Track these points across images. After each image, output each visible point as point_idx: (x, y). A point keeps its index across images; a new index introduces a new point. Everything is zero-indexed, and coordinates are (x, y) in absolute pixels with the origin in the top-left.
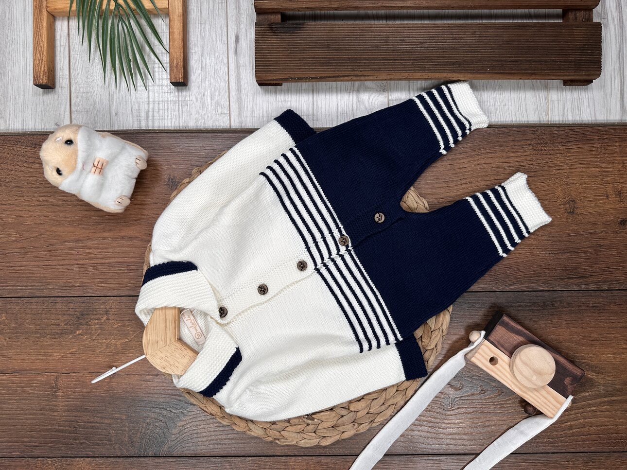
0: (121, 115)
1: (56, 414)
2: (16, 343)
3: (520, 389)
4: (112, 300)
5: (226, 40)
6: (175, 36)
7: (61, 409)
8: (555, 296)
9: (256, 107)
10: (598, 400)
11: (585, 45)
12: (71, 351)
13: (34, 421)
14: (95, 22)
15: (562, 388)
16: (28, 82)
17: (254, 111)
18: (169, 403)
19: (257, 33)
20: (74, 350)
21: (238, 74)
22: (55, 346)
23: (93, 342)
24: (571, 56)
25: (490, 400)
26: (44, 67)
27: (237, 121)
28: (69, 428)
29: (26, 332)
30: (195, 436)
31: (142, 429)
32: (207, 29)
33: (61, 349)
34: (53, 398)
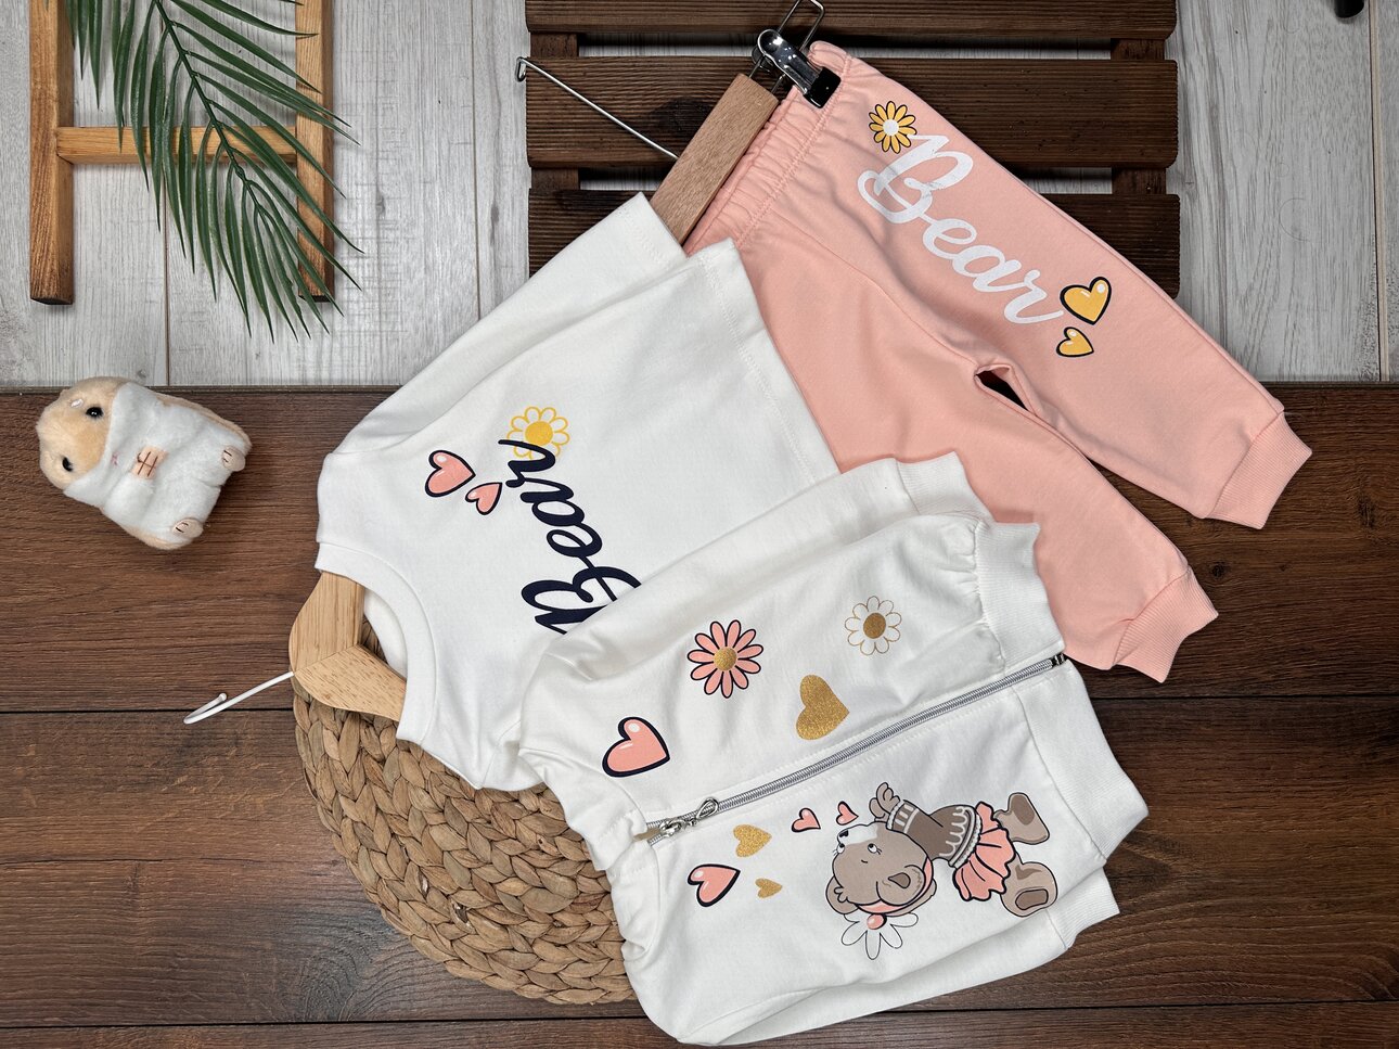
0: (267, 359)
2: (55, 802)
4: (248, 716)
5: (473, 213)
7: (144, 931)
10: (1178, 907)
12: (167, 816)
13: (91, 956)
18: (357, 917)
19: (533, 210)
20: (170, 815)
21: (497, 283)
22: (133, 808)
23: (210, 799)
28: (160, 969)
29: (76, 781)
30: (409, 980)
31: (304, 969)
32: (437, 194)
33: (146, 813)
34: (129, 910)
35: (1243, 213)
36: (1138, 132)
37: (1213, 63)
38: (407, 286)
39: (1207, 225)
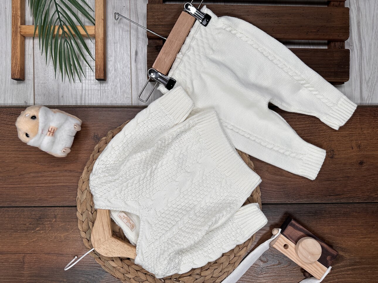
0: (65, 97)
3: (301, 263)
4: (58, 209)
5: (130, 53)
6: (99, 52)
7: (26, 275)
8: (321, 208)
10: (346, 268)
11: (340, 62)
12: (33, 240)
14: (50, 41)
15: (325, 262)
16: (8, 76)
18: (93, 271)
19: (148, 52)
20: (34, 240)
21: (137, 75)
22: (23, 238)
23: (47, 235)
24: (332, 69)
25: (284, 269)
26: (18, 68)
27: (136, 102)
29: (5, 229)
32: (118, 47)
33: (27, 239)
34: (22, 269)
35: (367, 56)
36: (337, 30)
37: (359, 9)
39: (356, 59)
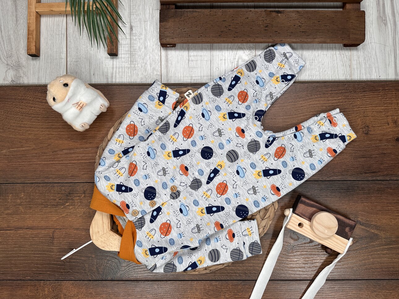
0: (96, 75)
1: (52, 254)
2: (29, 211)
7: (55, 251)
9: (177, 71)
12: (63, 215)
13: (39, 258)
17: (175, 73)
20: (64, 215)
22: (52, 213)
23: (76, 210)
25: (315, 247)
27: (165, 79)
29: (36, 204)
30: (136, 268)
31: (104, 263)
32: (148, 25)
33: (56, 214)
34: (51, 244)
38: (139, 53)
